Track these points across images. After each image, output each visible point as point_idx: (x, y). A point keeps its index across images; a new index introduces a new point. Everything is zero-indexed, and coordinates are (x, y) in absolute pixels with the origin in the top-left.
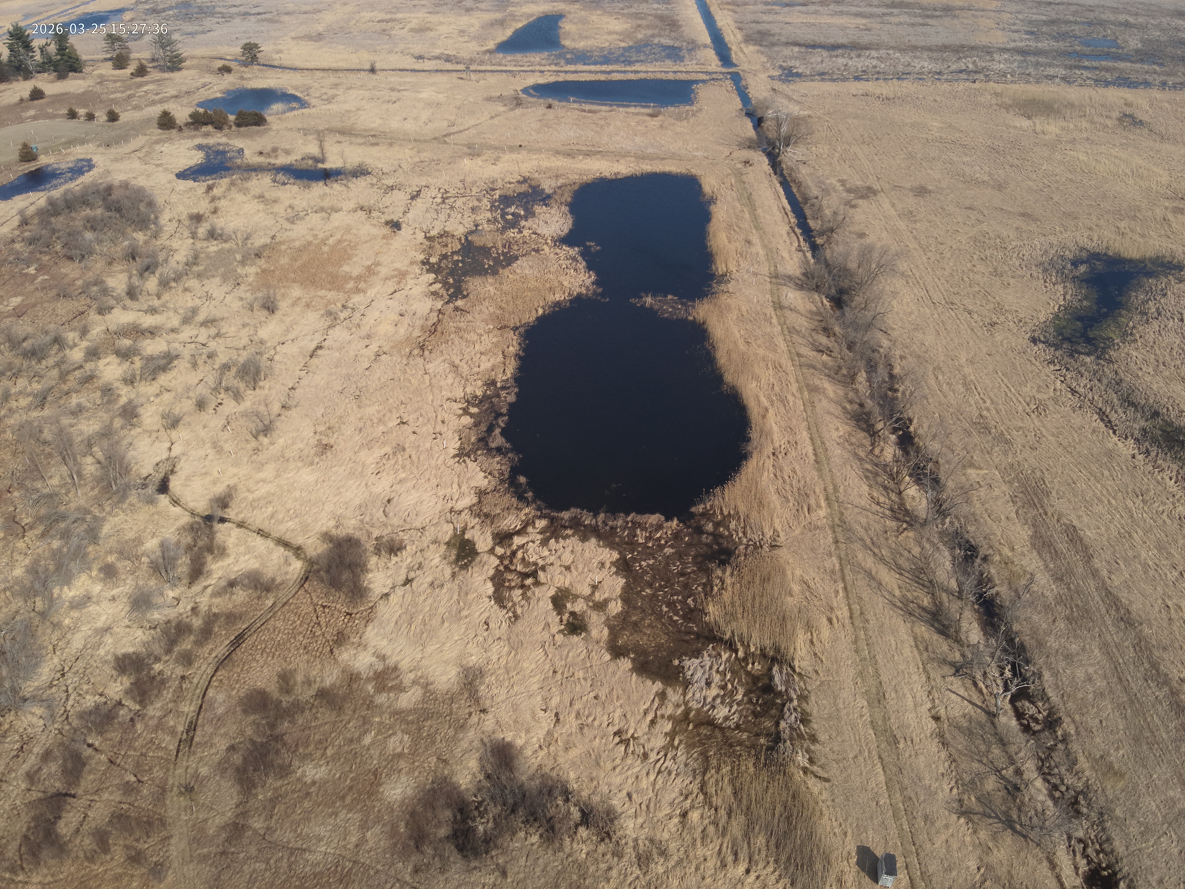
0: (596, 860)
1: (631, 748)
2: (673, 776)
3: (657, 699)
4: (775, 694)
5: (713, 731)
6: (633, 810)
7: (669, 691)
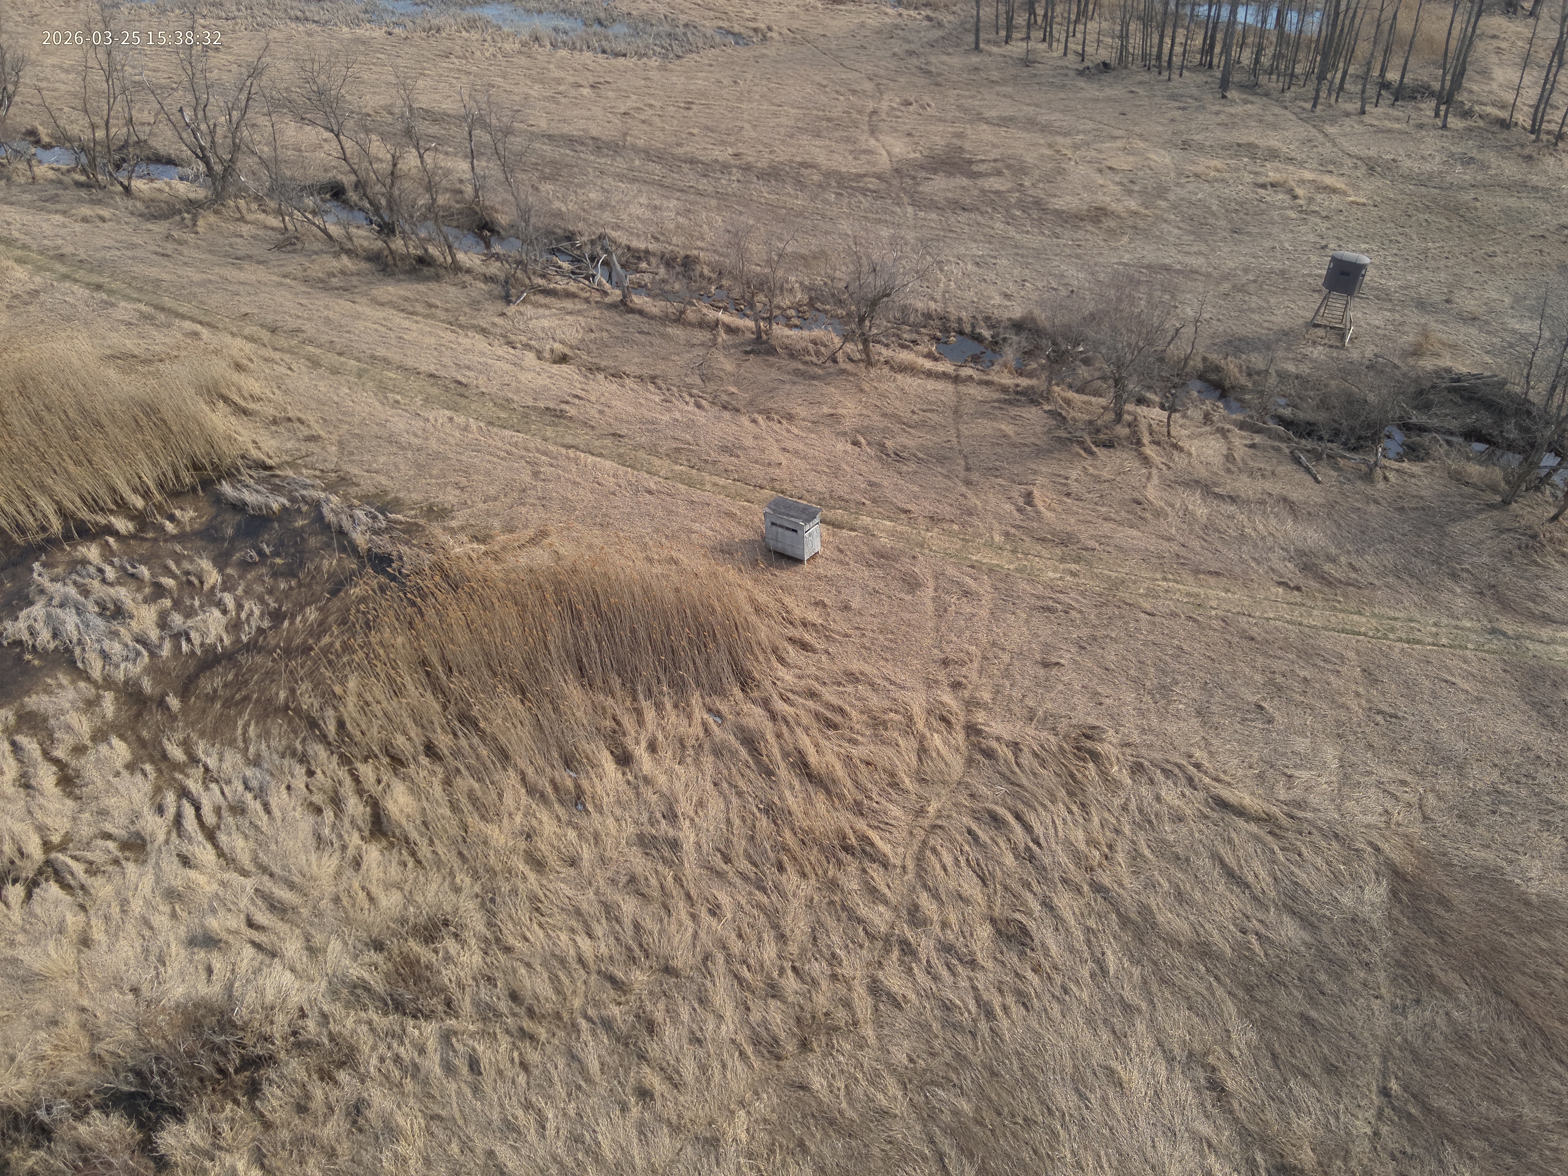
0: (297, 1141)
1: (78, 868)
2: (255, 806)
3: (22, 739)
4: (279, 519)
5: (237, 665)
6: (249, 951)
7: (35, 701)
